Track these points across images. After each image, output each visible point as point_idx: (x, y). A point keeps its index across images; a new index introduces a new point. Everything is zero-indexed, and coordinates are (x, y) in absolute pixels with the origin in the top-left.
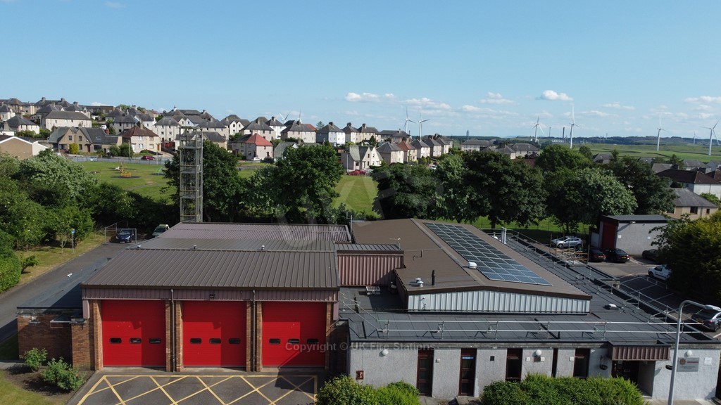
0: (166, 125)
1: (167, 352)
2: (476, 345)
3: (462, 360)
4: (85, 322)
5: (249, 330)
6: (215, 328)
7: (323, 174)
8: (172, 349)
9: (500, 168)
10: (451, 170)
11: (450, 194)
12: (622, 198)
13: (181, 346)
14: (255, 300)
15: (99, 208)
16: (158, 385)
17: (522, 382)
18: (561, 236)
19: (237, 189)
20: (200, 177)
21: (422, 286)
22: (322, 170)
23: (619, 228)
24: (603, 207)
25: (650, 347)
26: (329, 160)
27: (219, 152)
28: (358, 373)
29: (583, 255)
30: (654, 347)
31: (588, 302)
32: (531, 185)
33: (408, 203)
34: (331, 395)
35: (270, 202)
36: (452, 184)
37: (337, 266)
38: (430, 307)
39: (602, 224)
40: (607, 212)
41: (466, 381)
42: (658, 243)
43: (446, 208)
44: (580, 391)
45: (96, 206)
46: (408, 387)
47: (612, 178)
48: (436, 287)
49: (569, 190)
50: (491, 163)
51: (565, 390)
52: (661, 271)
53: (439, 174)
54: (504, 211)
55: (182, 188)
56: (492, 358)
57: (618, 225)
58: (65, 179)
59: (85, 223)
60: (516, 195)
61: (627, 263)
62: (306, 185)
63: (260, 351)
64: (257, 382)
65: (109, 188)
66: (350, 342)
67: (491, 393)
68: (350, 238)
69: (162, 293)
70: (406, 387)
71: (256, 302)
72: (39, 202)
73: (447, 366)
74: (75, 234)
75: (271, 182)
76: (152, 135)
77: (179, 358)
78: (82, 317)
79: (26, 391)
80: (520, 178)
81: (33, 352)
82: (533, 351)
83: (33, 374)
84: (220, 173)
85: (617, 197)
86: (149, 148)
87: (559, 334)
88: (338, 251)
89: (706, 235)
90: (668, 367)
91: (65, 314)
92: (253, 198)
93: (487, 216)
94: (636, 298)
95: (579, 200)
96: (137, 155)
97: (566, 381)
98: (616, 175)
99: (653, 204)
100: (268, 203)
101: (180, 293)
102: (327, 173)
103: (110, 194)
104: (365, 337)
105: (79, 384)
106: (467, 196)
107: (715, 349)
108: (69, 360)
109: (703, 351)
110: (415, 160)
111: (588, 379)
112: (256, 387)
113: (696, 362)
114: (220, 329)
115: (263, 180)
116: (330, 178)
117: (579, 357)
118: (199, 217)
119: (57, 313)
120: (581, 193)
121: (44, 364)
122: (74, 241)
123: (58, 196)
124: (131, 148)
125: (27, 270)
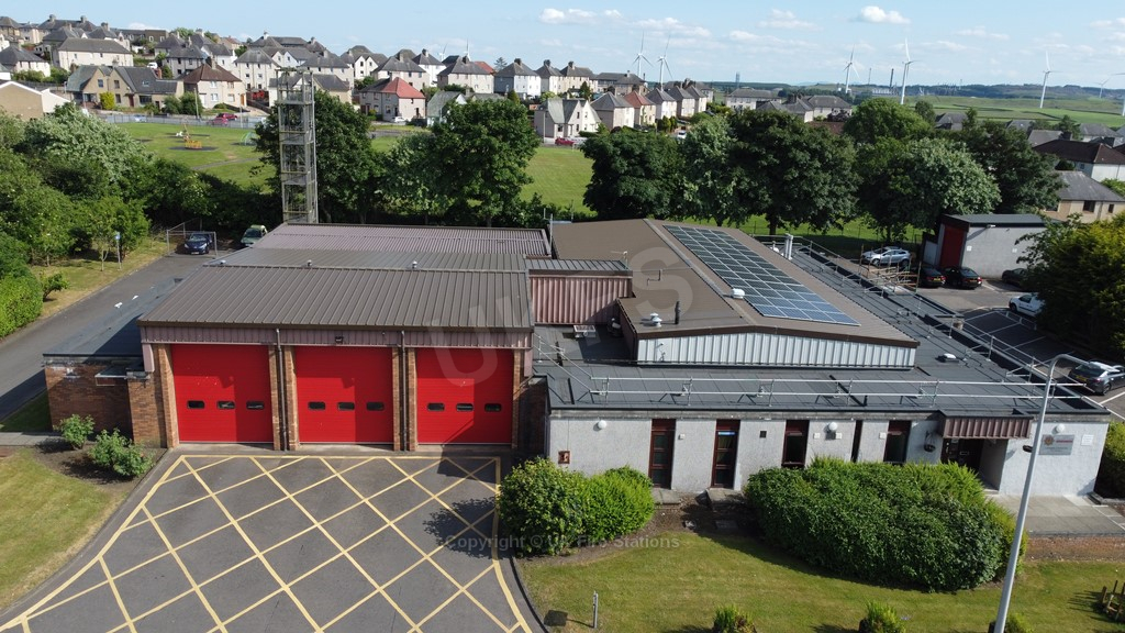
0: (253, 63)
1: (274, 422)
2: (739, 415)
3: (717, 436)
4: (149, 377)
5: (396, 391)
6: (346, 387)
7: (506, 146)
8: (281, 418)
9: (787, 136)
10: (709, 141)
11: (706, 179)
12: (977, 187)
13: (295, 413)
14: (405, 346)
15: (155, 199)
16: (263, 469)
17: (806, 468)
18: (877, 246)
19: (370, 170)
20: (312, 150)
21: (659, 325)
22: (504, 140)
23: (969, 234)
24: (946, 201)
25: (1001, 419)
26: (516, 124)
27: (340, 110)
28: (562, 454)
29: (910, 278)
30: (1008, 419)
31: (913, 351)
32: (836, 165)
33: (640, 194)
34: (522, 487)
35: (424, 190)
36: (711, 163)
37: (529, 294)
38: (671, 357)
39: (942, 228)
40: (952, 209)
41: (722, 466)
42: (1028, 259)
43: (699, 202)
44: (892, 483)
45: (150, 195)
46: (635, 475)
47: (964, 156)
48: (682, 327)
49: (895, 174)
50: (773, 130)
51: (870, 481)
52: (1028, 302)
53: (690, 149)
54: (790, 208)
55: (284, 167)
56: (763, 434)
57: (967, 231)
58: (99, 153)
59: (136, 223)
60: (811, 181)
61: (978, 290)
62: (480, 164)
63: (414, 421)
64: (411, 467)
65: (168, 166)
66: (550, 409)
67: (759, 484)
68: (549, 250)
69: (263, 334)
70: (633, 474)
71: (406, 349)
72: (60, 188)
73: (695, 446)
74: (120, 240)
75: (423, 159)
76: (231, 79)
77: (293, 432)
78: (143, 370)
79: (67, 478)
80: (817, 154)
81: (74, 420)
82: (824, 424)
83: (77, 453)
84: (344, 143)
85: (969, 186)
86: (228, 101)
87: (866, 400)
88: (531, 271)
89: (1103, 247)
90: (1027, 449)
91: (116, 364)
92: (397, 185)
93: (764, 215)
94: (986, 345)
95: (909, 190)
96: (209, 113)
97: (872, 468)
98: (971, 151)
99: (1025, 197)
100: (420, 192)
101: (290, 335)
102: (513, 145)
103: (171, 177)
104: (573, 402)
105: (145, 467)
106: (733, 183)
107: (1099, 422)
108: (127, 433)
109: (1082, 425)
110: (652, 122)
111: (906, 465)
112: (410, 473)
113: (1069, 441)
114: (353, 387)
115: (411, 156)
116: (518, 153)
117: (894, 433)
118: (313, 214)
119: (105, 363)
120: (914, 179)
121: (91, 438)
122: (121, 251)
123: (89, 181)
124: (199, 101)
125: (51, 295)
